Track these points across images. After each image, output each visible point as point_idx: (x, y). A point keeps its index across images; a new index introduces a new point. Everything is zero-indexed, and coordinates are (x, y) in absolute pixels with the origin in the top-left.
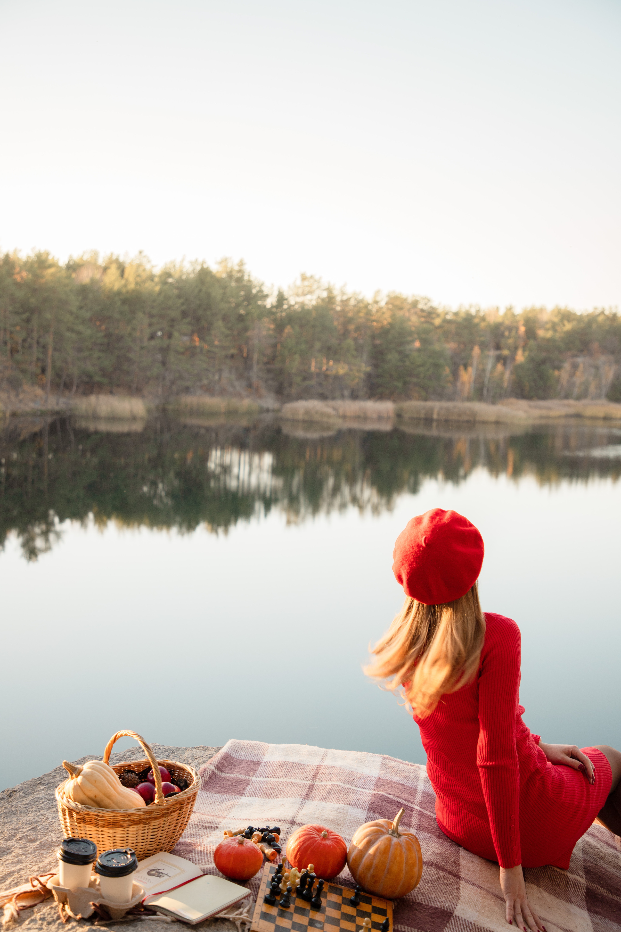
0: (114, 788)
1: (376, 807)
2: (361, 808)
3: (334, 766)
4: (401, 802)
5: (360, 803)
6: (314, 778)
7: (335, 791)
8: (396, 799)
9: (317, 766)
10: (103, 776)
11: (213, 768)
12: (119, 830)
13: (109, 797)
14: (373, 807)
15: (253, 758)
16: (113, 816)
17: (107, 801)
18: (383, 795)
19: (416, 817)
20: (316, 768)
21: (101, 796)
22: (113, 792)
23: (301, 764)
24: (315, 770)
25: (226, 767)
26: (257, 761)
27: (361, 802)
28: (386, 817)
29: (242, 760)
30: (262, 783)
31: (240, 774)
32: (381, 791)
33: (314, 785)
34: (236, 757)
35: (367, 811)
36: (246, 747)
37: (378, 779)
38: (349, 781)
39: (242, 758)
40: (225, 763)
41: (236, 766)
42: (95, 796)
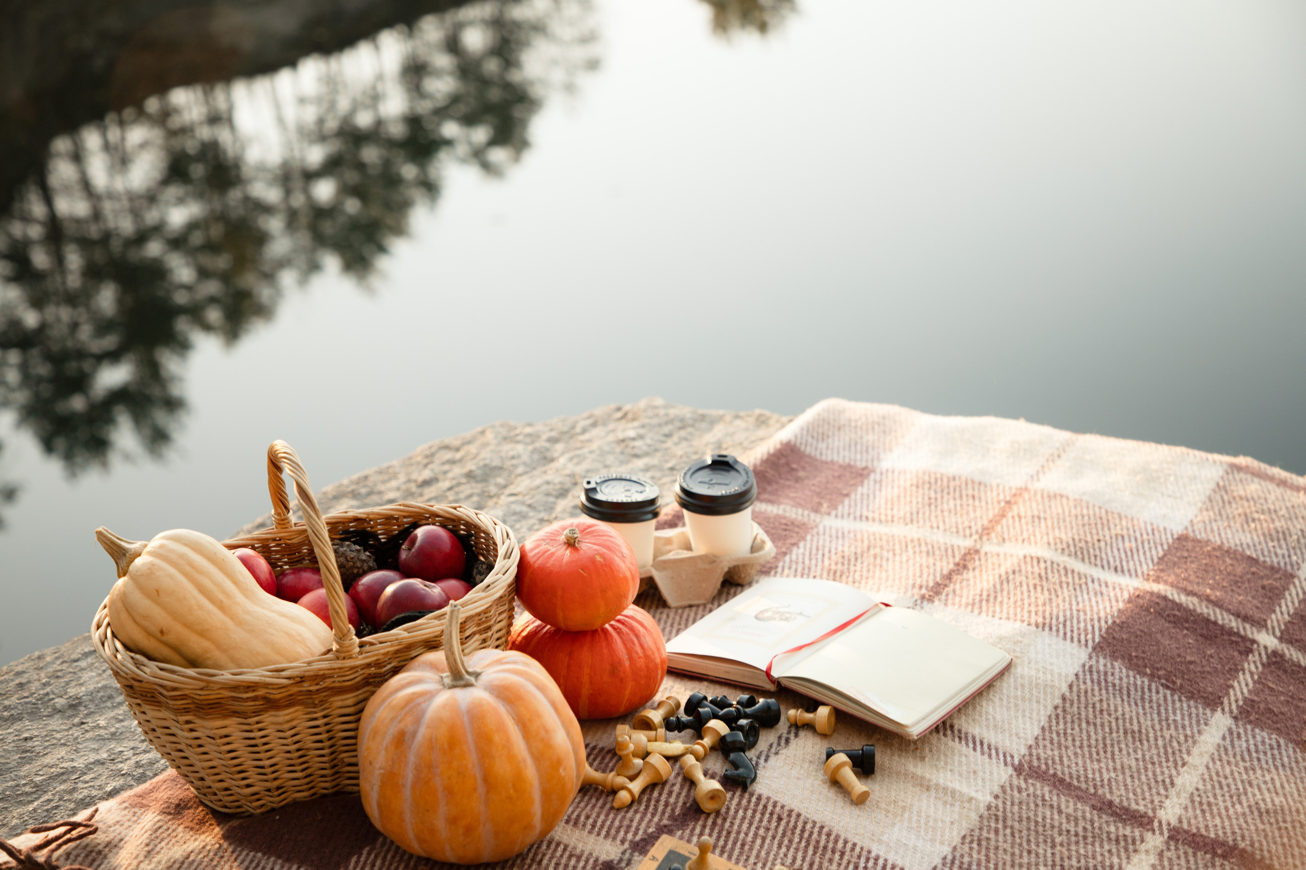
0: (221, 607)
1: (1125, 636)
2: (1075, 640)
3: (1064, 493)
4: (1220, 622)
5: (1079, 622)
6: (986, 531)
7: (1024, 578)
8: (1205, 610)
9: (1014, 491)
10: (186, 575)
12: (232, 725)
13: (202, 634)
14: (1114, 638)
15: (859, 456)
16: (202, 689)
17: (196, 644)
18: (1165, 598)
19: (1252, 674)
20: (1008, 498)
21: (178, 632)
22: (215, 617)
23: (973, 482)
24: (1003, 504)
25: (769, 482)
26: (864, 464)
27: (1085, 620)
28: (1148, 671)
29: (826, 463)
30: (841, 535)
31: (798, 505)
32: (1166, 582)
33: (977, 552)
34: (813, 454)
35: (1090, 649)
36: (853, 424)
37: (1182, 539)
38: (1083, 544)
39: (828, 456)
40: (771, 473)
41: (797, 480)
42: (162, 632)
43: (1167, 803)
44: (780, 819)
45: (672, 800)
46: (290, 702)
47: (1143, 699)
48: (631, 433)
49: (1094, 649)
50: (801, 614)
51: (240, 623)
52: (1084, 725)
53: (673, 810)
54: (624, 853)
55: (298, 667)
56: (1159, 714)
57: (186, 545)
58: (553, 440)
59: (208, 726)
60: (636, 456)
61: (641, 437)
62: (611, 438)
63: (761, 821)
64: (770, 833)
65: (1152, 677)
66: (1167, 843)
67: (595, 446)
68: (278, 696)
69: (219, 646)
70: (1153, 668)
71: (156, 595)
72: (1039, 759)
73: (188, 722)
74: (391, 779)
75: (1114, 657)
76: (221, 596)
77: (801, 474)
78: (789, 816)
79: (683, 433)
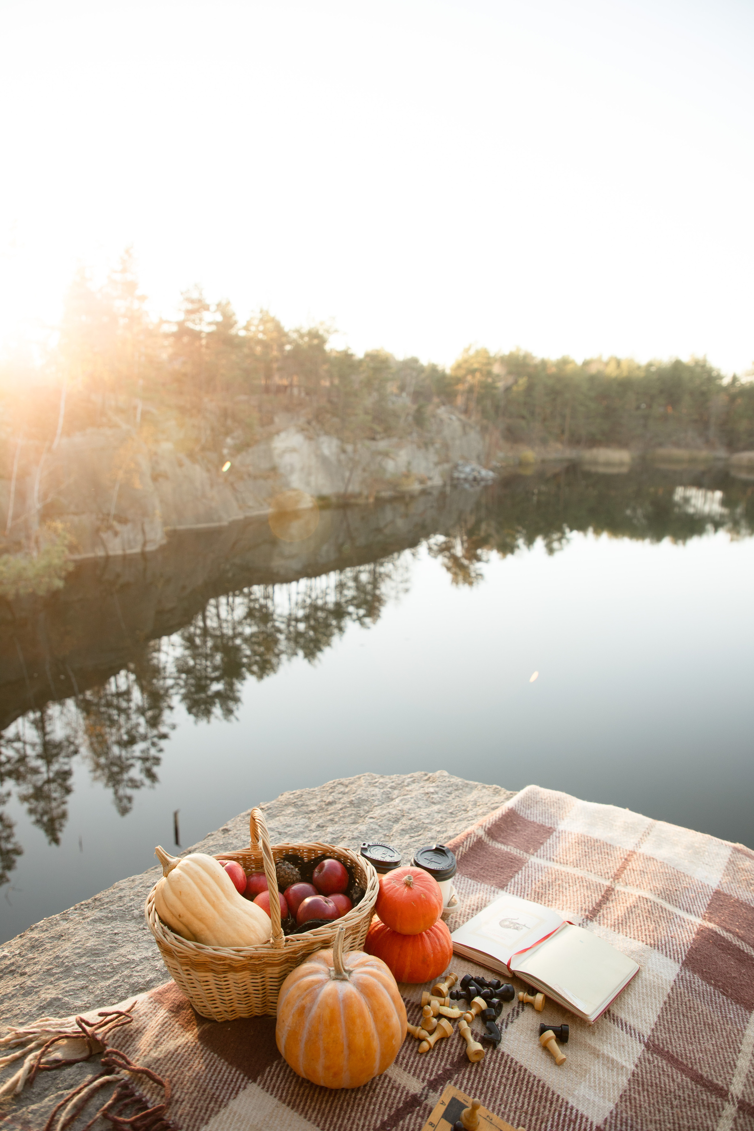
1: (698, 957)
2: (672, 957)
3: (654, 857)
4: (746, 951)
5: (673, 945)
6: (616, 877)
7: (640, 911)
8: (737, 943)
9: (628, 853)
10: (197, 883)
11: (481, 833)
12: (210, 976)
14: (693, 958)
15: (547, 820)
16: (196, 955)
17: (197, 926)
18: (716, 933)
20: (626, 857)
23: (607, 844)
24: (623, 860)
25: (502, 831)
26: (550, 826)
27: (676, 944)
28: (713, 982)
29: (531, 822)
30: (540, 869)
31: (517, 847)
32: (715, 923)
33: (613, 890)
34: (524, 816)
35: (681, 964)
36: (543, 801)
37: (717, 893)
38: (668, 892)
39: (532, 819)
40: (503, 826)
41: (516, 831)
42: (180, 916)
43: (734, 1080)
44: (514, 1072)
45: (452, 1050)
46: (244, 968)
47: (711, 1001)
48: (432, 790)
49: (683, 964)
50: (524, 925)
51: (222, 915)
52: (681, 1017)
53: (453, 1058)
54: (423, 1089)
55: (249, 950)
56: (721, 1012)
57: (200, 865)
58: (393, 788)
59: (197, 975)
60: (434, 803)
61: (436, 793)
62: (421, 791)
63: (503, 1072)
64: (509, 1082)
65: (715, 986)
66: (738, 1112)
67: (413, 794)
68: (237, 965)
69: (209, 928)
70: (715, 980)
71: (179, 894)
72: (658, 1039)
73: (187, 970)
74: (294, 1034)
75: (694, 972)
76: (214, 899)
77: (518, 828)
78: (520, 1070)
79: (457, 793)
